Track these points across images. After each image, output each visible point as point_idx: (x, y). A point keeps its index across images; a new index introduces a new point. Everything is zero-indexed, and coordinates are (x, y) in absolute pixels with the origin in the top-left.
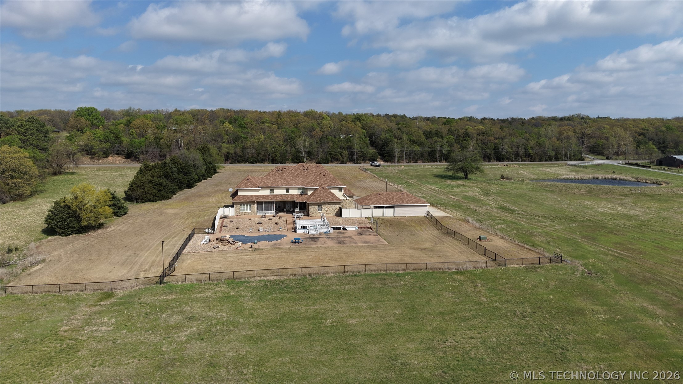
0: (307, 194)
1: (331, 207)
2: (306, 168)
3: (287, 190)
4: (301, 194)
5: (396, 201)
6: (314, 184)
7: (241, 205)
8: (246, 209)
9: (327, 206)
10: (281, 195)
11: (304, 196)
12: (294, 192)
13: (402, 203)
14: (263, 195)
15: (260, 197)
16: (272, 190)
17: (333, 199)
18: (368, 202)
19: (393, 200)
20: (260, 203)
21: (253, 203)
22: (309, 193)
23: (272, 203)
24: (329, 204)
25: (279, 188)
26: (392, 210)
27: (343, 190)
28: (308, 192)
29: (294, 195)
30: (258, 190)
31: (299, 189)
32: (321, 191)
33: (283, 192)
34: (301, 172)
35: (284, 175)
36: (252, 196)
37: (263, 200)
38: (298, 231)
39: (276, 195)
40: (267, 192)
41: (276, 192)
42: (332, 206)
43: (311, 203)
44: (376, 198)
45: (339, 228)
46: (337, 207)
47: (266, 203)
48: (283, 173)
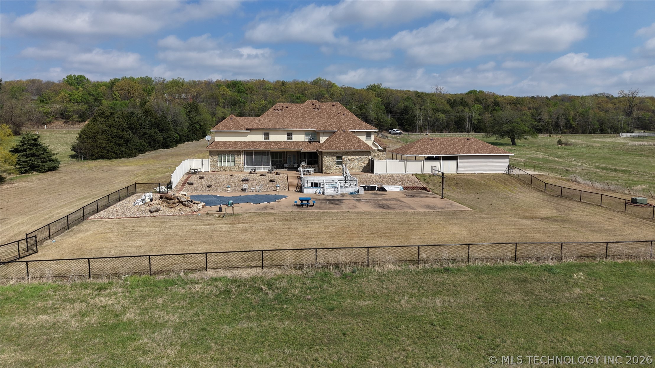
0: (319, 142)
1: (357, 158)
2: (318, 107)
3: (290, 134)
4: (310, 142)
5: (461, 149)
6: (330, 126)
7: (220, 156)
8: (227, 162)
9: (349, 157)
10: (280, 142)
11: (314, 144)
12: (300, 138)
13: (470, 152)
14: (253, 142)
15: (249, 145)
16: (266, 134)
17: (359, 146)
18: (416, 151)
19: (455, 147)
20: (249, 154)
21: (238, 153)
22: (323, 139)
23: (265, 153)
24: (353, 154)
25: (277, 131)
26: (453, 163)
27: (373, 137)
28: (321, 138)
29: (299, 142)
30: (245, 134)
31: (307, 133)
32: (340, 134)
33: (283, 138)
34: (309, 112)
35: (285, 115)
36: (236, 143)
37: (252, 149)
38: (305, 191)
39: (273, 142)
40: (259, 138)
41: (273, 138)
42: (358, 157)
43: (325, 153)
44: (428, 144)
45: (373, 188)
46: (366, 159)
47: (258, 153)
48: (284, 113)
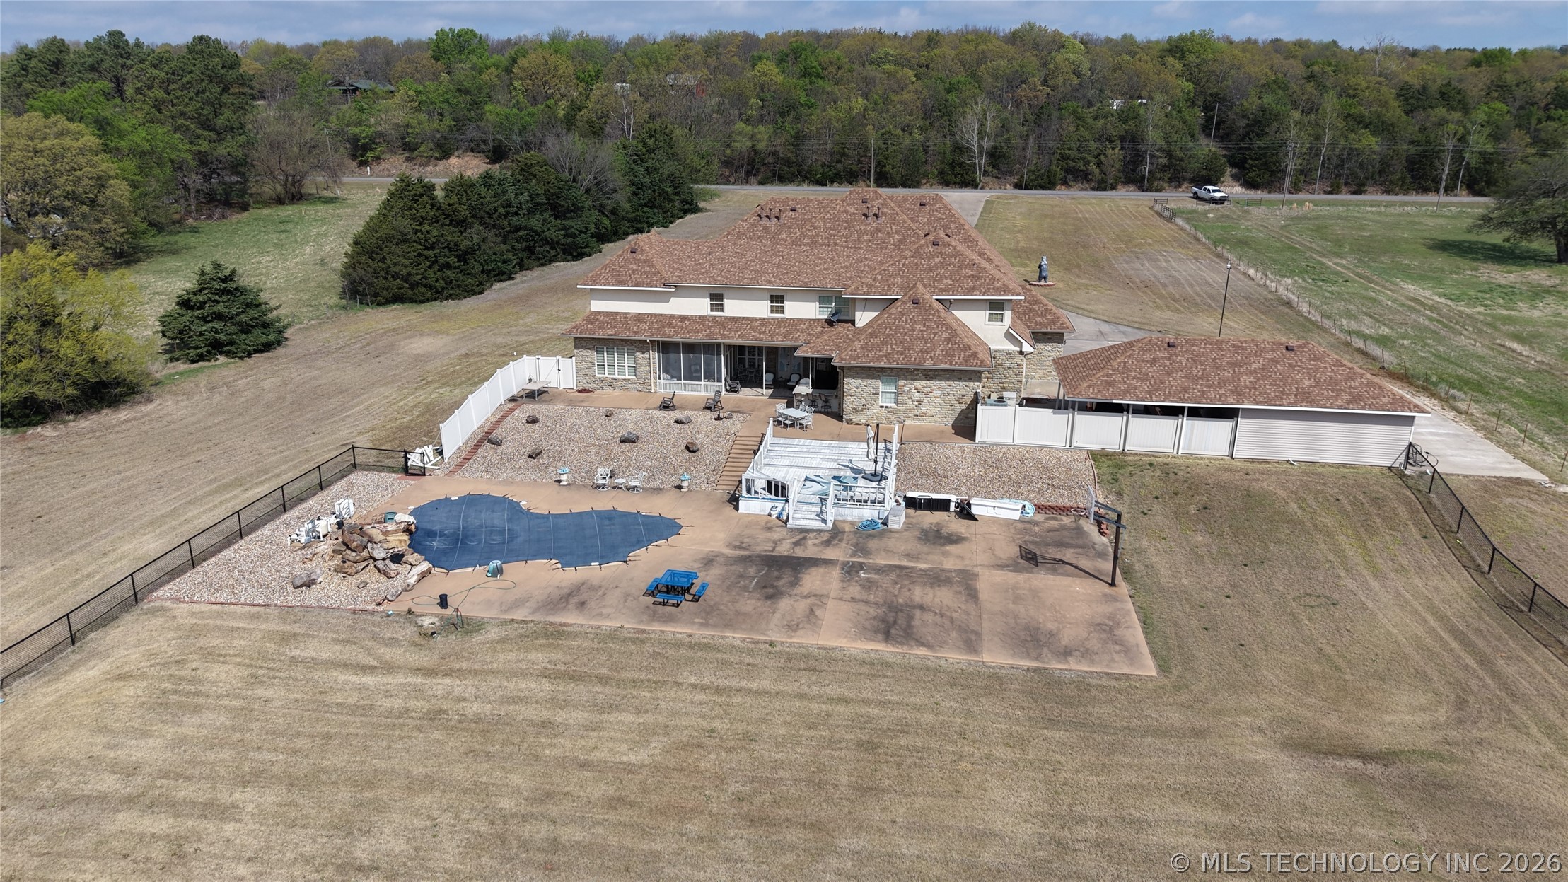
0: (853, 322)
1: (939, 388)
2: (875, 210)
3: (777, 300)
4: (830, 322)
5: (1253, 386)
6: (885, 280)
7: (600, 352)
8: (619, 367)
9: (919, 384)
10: (751, 320)
11: (840, 328)
12: (803, 310)
13: (1281, 397)
14: (684, 318)
15: (670, 324)
16: (717, 298)
17: (949, 355)
18: (1110, 384)
19: (1236, 377)
20: (666, 348)
21: (638, 345)
22: (863, 318)
23: (711, 349)
24: (930, 375)
25: (745, 292)
26: (1222, 428)
27: (1008, 315)
28: (858, 315)
29: (800, 321)
30: (663, 297)
31: (823, 298)
32: (902, 313)
33: (759, 309)
34: (850, 226)
35: (784, 235)
36: (640, 318)
37: (677, 339)
38: (746, 506)
39: (733, 319)
40: (699, 306)
41: (734, 307)
42: (943, 384)
43: (850, 368)
44: (1154, 362)
45: (943, 505)
46: (965, 389)
47: (691, 348)
48: (781, 228)
